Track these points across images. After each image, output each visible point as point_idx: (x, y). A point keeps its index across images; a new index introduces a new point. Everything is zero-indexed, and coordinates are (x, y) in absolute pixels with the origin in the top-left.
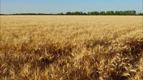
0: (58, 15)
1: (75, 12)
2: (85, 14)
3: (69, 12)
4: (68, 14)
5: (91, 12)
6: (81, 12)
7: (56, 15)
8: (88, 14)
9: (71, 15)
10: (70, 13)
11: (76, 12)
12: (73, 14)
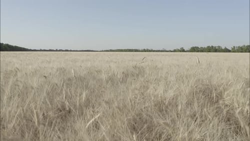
0: (175, 51)
1: (206, 47)
2: (227, 50)
3: (195, 47)
4: (194, 50)
5: (239, 47)
6: (219, 47)
7: (172, 52)
8: (232, 51)
9: (198, 51)
10: (198, 47)
11: (209, 47)
12: (202, 50)
